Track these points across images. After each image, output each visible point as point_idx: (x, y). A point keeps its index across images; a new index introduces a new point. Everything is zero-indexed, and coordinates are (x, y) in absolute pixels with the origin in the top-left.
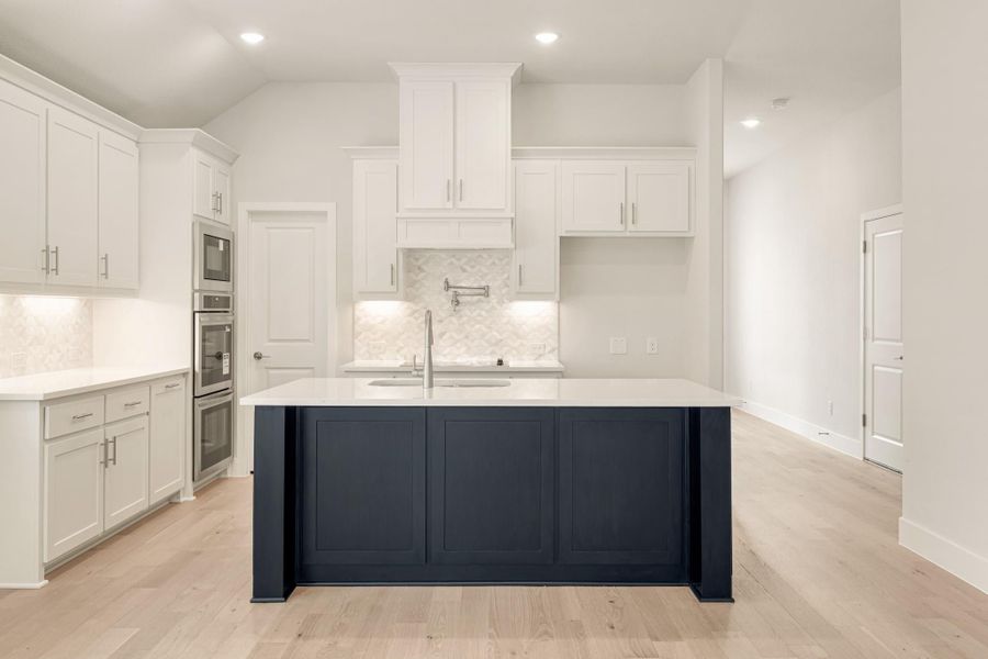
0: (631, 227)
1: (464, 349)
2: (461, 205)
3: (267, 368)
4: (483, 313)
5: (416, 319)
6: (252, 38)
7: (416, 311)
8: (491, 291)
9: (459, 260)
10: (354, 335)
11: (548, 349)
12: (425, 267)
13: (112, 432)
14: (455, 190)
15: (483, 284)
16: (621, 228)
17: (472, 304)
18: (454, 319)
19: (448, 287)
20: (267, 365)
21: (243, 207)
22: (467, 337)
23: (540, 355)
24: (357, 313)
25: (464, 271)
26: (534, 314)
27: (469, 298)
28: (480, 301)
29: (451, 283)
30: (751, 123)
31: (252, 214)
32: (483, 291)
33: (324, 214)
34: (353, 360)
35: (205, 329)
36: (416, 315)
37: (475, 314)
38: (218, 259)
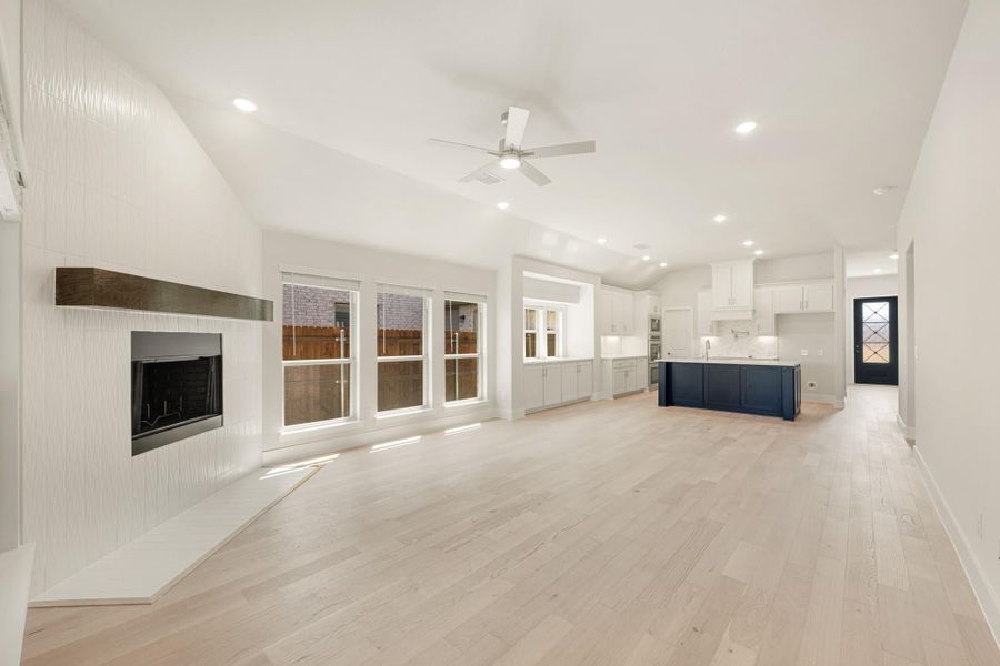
0: (805, 310)
1: (739, 353)
2: (734, 306)
4: (747, 341)
7: (722, 340)
8: (750, 334)
9: (737, 323)
10: (700, 347)
11: (773, 353)
12: (725, 326)
14: (732, 301)
17: (743, 337)
18: (737, 342)
19: (732, 332)
21: (664, 310)
23: (770, 355)
25: (739, 327)
27: (741, 335)
28: (746, 336)
29: (735, 331)
31: (667, 311)
32: (747, 333)
33: (689, 310)
34: (699, 355)
35: (652, 345)
38: (656, 325)
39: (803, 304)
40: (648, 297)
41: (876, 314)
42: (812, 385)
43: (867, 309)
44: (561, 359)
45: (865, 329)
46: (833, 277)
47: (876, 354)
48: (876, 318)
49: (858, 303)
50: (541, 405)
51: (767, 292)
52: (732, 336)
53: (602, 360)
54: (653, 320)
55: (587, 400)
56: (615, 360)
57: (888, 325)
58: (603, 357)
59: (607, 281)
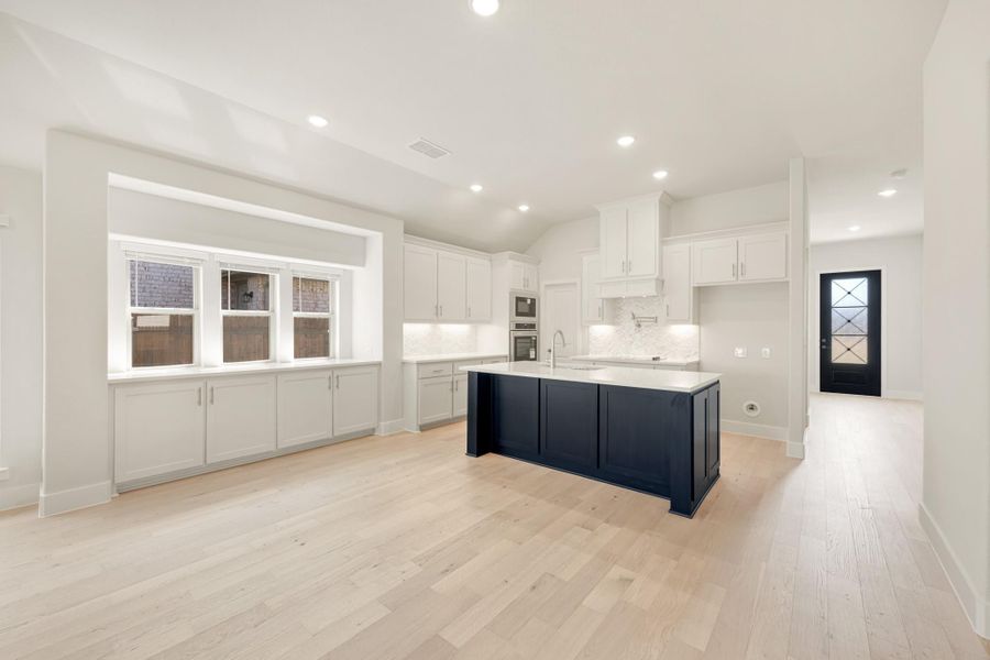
0: (740, 278)
2: (631, 274)
4: (655, 331)
5: (619, 334)
6: (524, 208)
7: (619, 330)
8: (658, 320)
9: (641, 303)
12: (620, 308)
13: (456, 378)
14: (627, 266)
15: (653, 316)
16: (735, 279)
17: (648, 326)
18: (638, 335)
19: (635, 317)
21: (543, 283)
24: (590, 331)
25: (643, 309)
27: (646, 323)
28: (652, 325)
29: (637, 315)
30: (888, 193)
31: (547, 286)
32: (654, 320)
33: (575, 284)
34: (588, 354)
35: (516, 338)
36: (619, 332)
37: (649, 332)
38: (526, 307)
39: (738, 269)
40: (510, 262)
41: (850, 296)
42: (752, 408)
43: (837, 288)
44: (338, 362)
45: (834, 315)
46: (788, 219)
47: (851, 351)
48: (849, 301)
49: (826, 280)
50: (330, 436)
51: (680, 249)
52: (633, 324)
53: (404, 363)
54: (519, 300)
55: (369, 434)
56: (419, 364)
57: (866, 311)
58: (405, 358)
59: (415, 230)
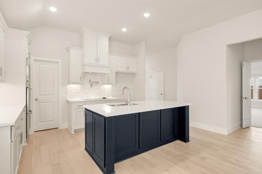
1: (93, 95)
2: (99, 63)
3: (39, 103)
4: (97, 87)
5: (82, 89)
7: (82, 87)
8: (99, 82)
9: (92, 76)
10: (67, 93)
11: (110, 94)
12: (84, 77)
14: (97, 60)
15: (97, 81)
16: (126, 71)
17: (95, 85)
18: (91, 89)
19: (90, 82)
20: (40, 102)
21: (33, 58)
22: (94, 93)
23: (109, 96)
24: (67, 88)
25: (93, 78)
26: (108, 87)
27: (94, 84)
28: (97, 85)
29: (91, 81)
31: (35, 60)
32: (97, 83)
33: (58, 62)
36: (82, 88)
37: (96, 88)
39: (127, 68)
52: (89, 84)
